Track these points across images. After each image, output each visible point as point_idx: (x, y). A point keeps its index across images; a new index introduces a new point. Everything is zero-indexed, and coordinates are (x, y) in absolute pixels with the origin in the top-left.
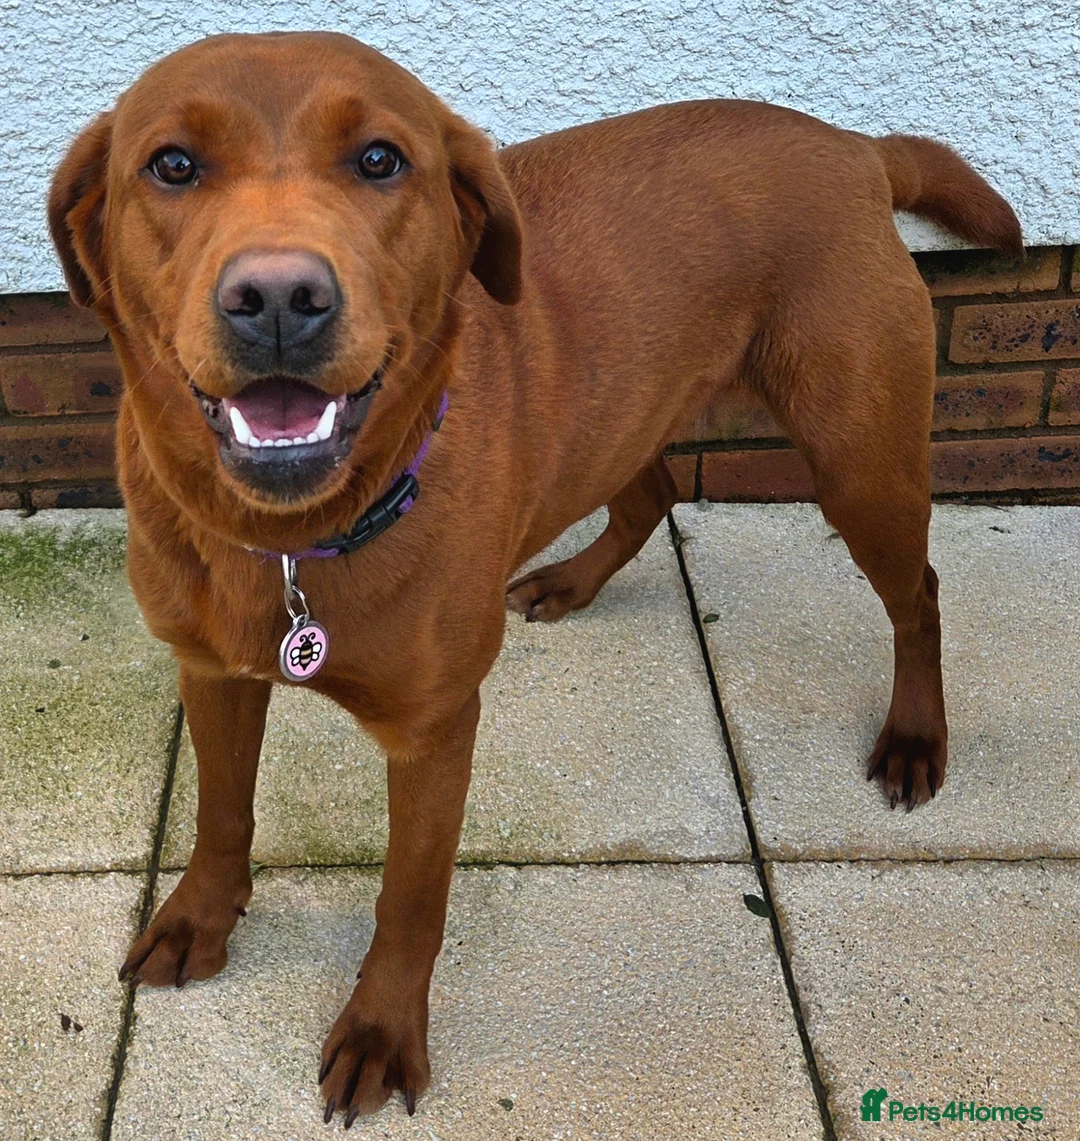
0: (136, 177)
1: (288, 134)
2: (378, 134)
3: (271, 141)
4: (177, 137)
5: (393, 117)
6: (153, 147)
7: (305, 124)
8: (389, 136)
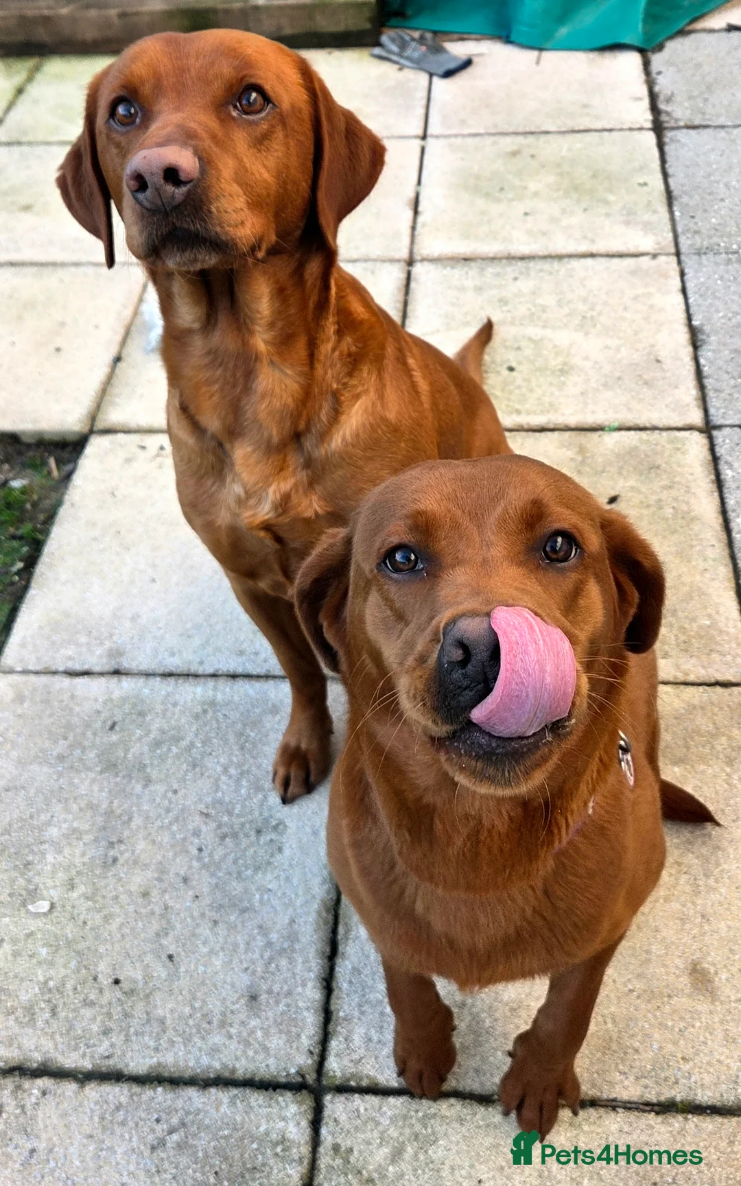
0: (376, 571)
1: (490, 535)
2: (557, 526)
3: (477, 539)
4: (406, 538)
5: (565, 512)
6: (386, 547)
7: (502, 522)
8: (565, 525)
